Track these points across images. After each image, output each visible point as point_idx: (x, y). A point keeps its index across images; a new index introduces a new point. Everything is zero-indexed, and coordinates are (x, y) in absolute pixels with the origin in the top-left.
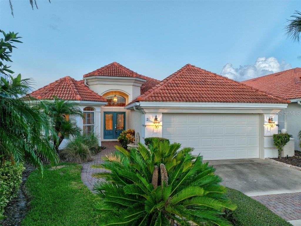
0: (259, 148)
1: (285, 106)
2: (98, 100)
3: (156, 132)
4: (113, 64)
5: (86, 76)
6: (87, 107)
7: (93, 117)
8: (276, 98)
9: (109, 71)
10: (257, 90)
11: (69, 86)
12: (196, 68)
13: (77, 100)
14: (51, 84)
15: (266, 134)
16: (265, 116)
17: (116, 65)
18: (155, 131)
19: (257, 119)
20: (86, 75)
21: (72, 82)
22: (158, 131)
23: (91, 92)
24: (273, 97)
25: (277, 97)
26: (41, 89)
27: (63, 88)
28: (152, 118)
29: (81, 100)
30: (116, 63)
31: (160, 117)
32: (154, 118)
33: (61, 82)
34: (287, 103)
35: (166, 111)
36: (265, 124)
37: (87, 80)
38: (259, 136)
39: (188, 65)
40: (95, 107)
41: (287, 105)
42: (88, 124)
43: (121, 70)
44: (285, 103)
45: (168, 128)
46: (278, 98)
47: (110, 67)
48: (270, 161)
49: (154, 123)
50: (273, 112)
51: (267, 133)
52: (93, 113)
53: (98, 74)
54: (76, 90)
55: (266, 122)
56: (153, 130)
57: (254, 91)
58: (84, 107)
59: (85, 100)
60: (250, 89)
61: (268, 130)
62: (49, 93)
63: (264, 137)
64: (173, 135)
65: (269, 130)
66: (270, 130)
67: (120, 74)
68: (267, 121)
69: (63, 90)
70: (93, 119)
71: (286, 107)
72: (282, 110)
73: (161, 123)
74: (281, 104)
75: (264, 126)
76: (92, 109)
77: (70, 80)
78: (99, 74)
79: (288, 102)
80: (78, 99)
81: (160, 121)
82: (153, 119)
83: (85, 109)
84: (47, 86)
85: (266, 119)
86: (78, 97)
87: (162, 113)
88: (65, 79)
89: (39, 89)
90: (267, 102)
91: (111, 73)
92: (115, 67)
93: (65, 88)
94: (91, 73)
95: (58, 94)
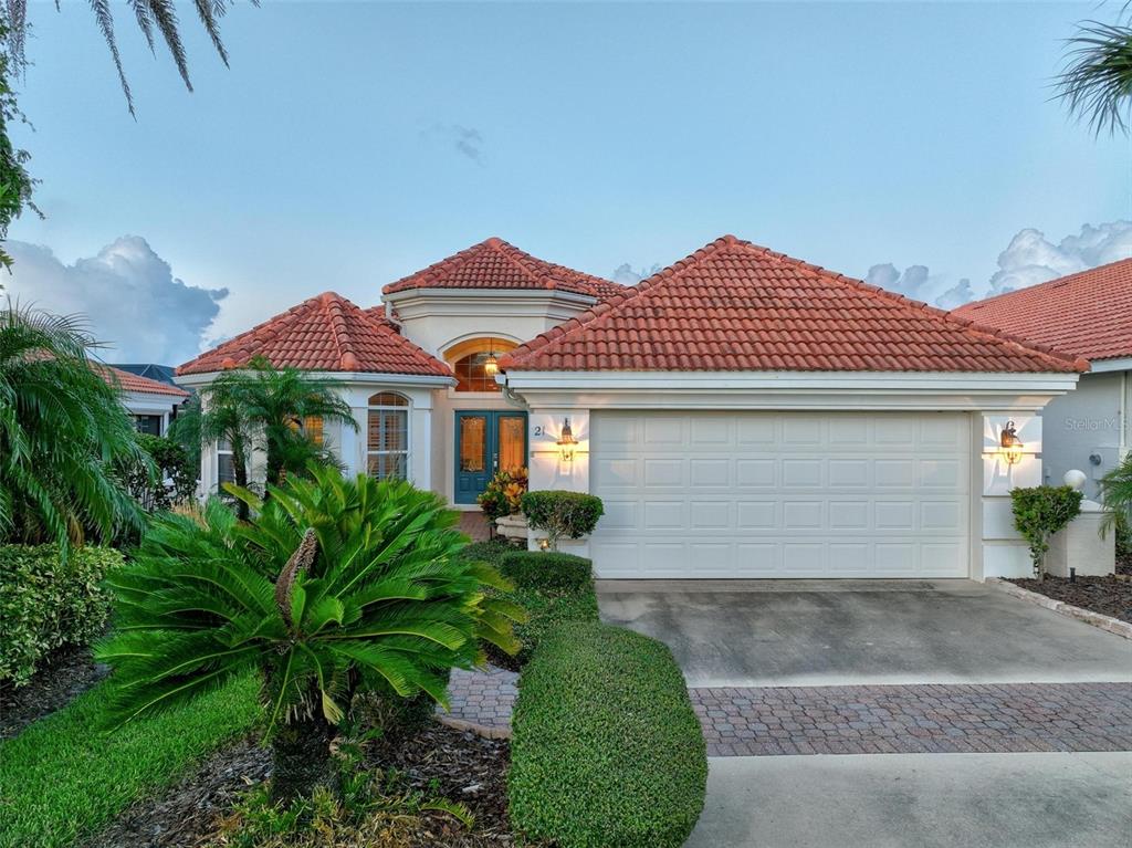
0: (966, 539)
1: (1068, 382)
2: (420, 369)
3: (568, 473)
4: (485, 248)
5: (392, 289)
6: (383, 394)
7: (406, 427)
8: (1033, 352)
9: (468, 271)
10: (966, 325)
11: (328, 324)
12: (751, 251)
13: (343, 370)
14: (275, 320)
15: (989, 487)
16: (987, 420)
17: (497, 248)
18: (565, 470)
19: (958, 431)
20: (391, 286)
21: (338, 311)
22: (574, 471)
23: (399, 343)
24: (1021, 348)
25: (1037, 348)
26: (245, 335)
27: (307, 332)
28: (552, 426)
29: (356, 371)
30: (498, 240)
31: (579, 426)
32: (561, 426)
33: (305, 311)
34: (1075, 371)
35: (601, 403)
36: (987, 449)
37: (393, 302)
38: (967, 497)
39: (725, 241)
40: (409, 394)
41: (1076, 377)
42: (387, 449)
43: (510, 266)
44: (1065, 371)
45: (613, 462)
46: (1040, 353)
47: (473, 255)
48: (1000, 588)
49: (559, 443)
50: (1020, 404)
51: (993, 485)
52: (406, 412)
53: (425, 284)
54: (345, 338)
55: (991, 443)
56: (558, 467)
57: (952, 327)
58: (373, 393)
59: (370, 371)
60: (940, 319)
61: (1001, 474)
62: (260, 349)
63: (983, 500)
64: (633, 484)
65: (1003, 473)
66: (1006, 474)
67: (502, 278)
68: (993, 438)
69: (308, 337)
70: (406, 433)
71: (1073, 386)
72: (1055, 396)
73: (585, 445)
74: (1050, 376)
75: (983, 457)
76: (402, 401)
77: (333, 305)
78: (428, 281)
79: (1078, 367)
80: (347, 367)
81: (582, 438)
82: (555, 431)
83: (372, 401)
84: (261, 327)
85: (990, 430)
86: (349, 359)
87: (592, 410)
88: (317, 304)
89: (239, 338)
90: (986, 370)
91: (474, 277)
92: (493, 254)
93: (315, 333)
94: (407, 279)
95: (288, 351)
